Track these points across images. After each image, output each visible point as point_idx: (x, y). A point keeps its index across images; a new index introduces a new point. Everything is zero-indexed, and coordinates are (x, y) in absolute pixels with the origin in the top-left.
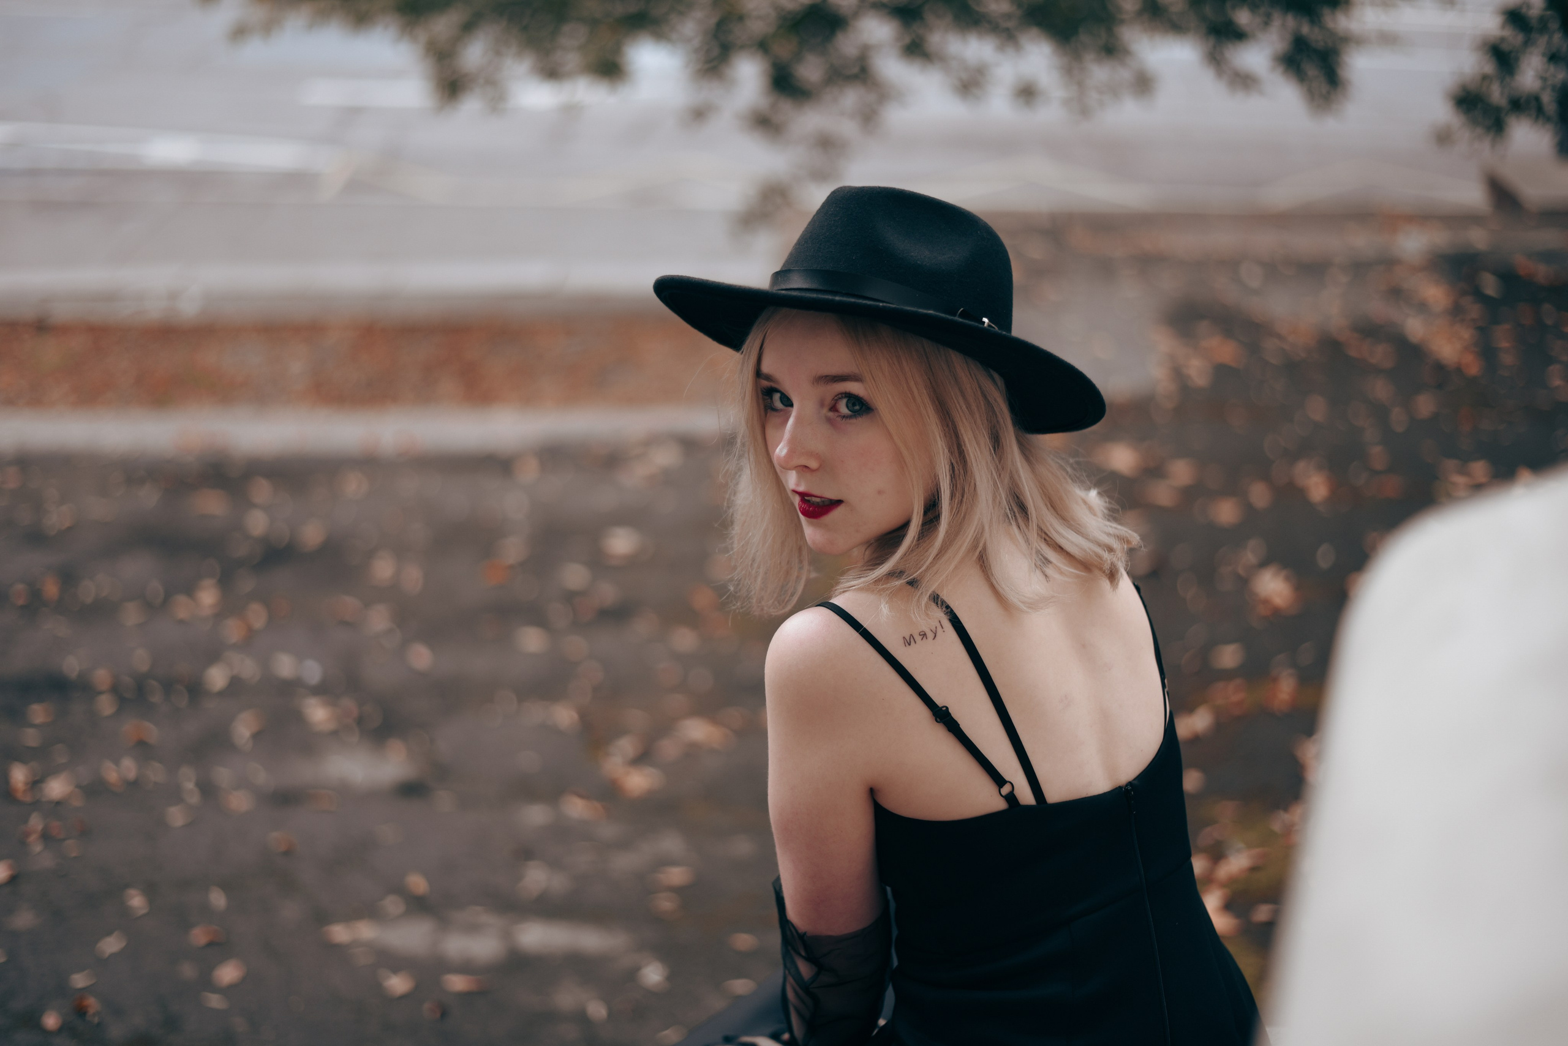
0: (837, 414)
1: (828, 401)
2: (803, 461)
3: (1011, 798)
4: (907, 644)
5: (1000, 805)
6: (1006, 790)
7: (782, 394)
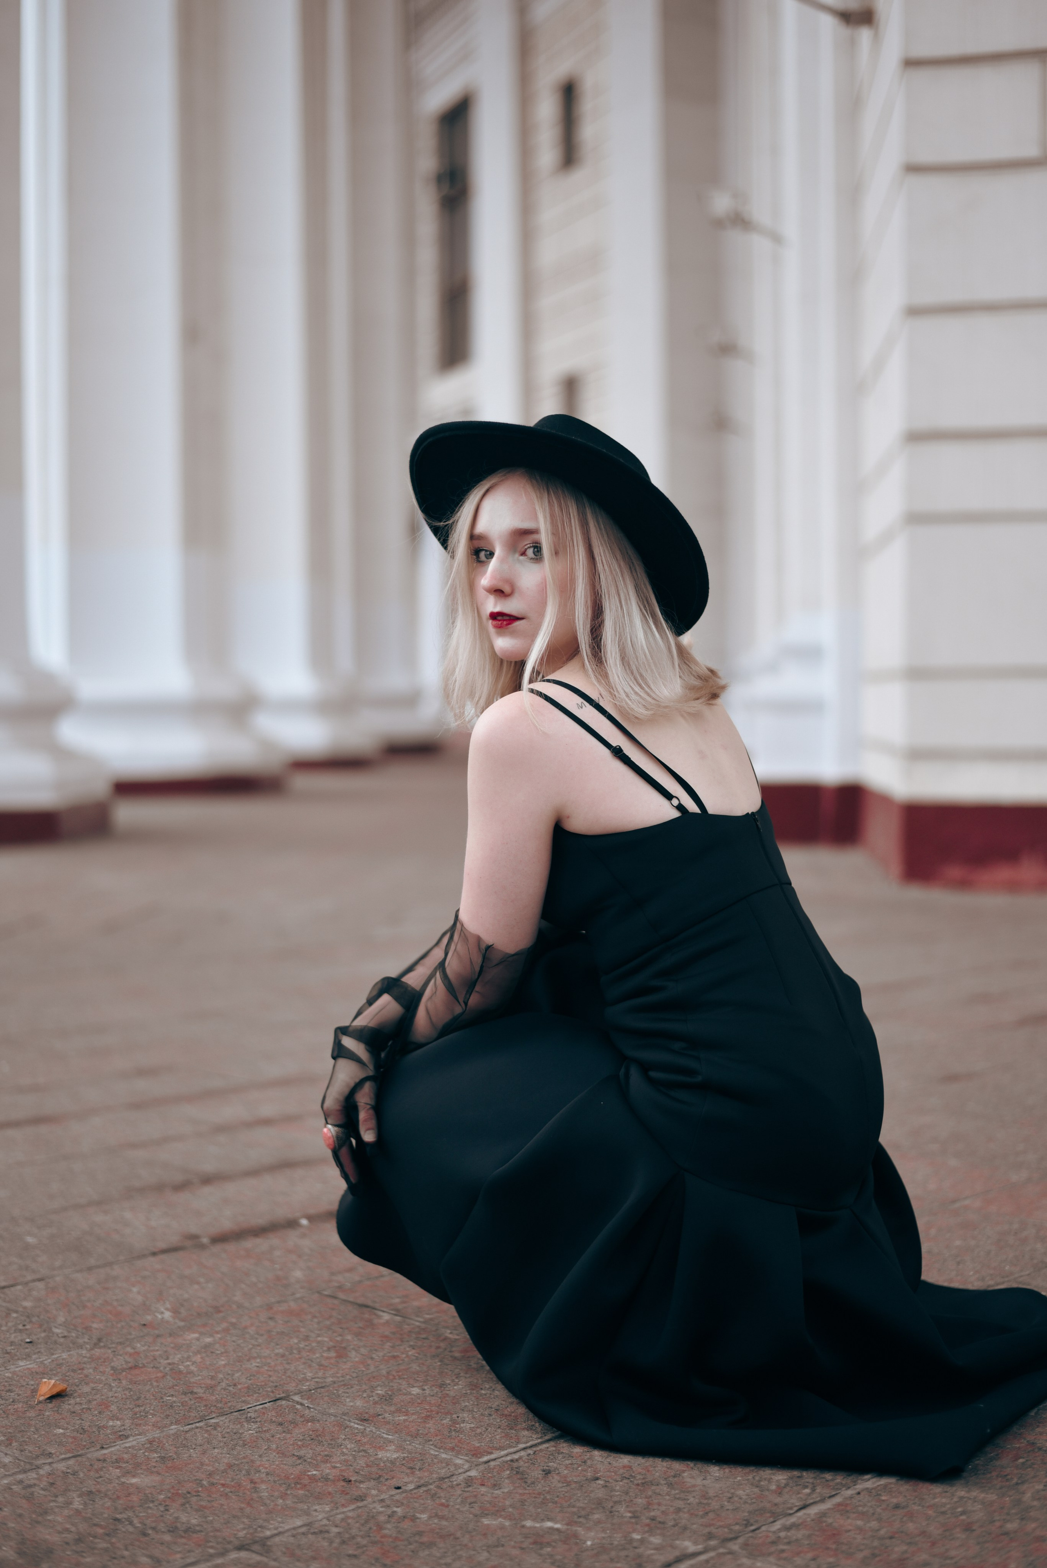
1: (520, 548)
2: (500, 586)
3: (680, 808)
6: (675, 802)
7: (486, 551)
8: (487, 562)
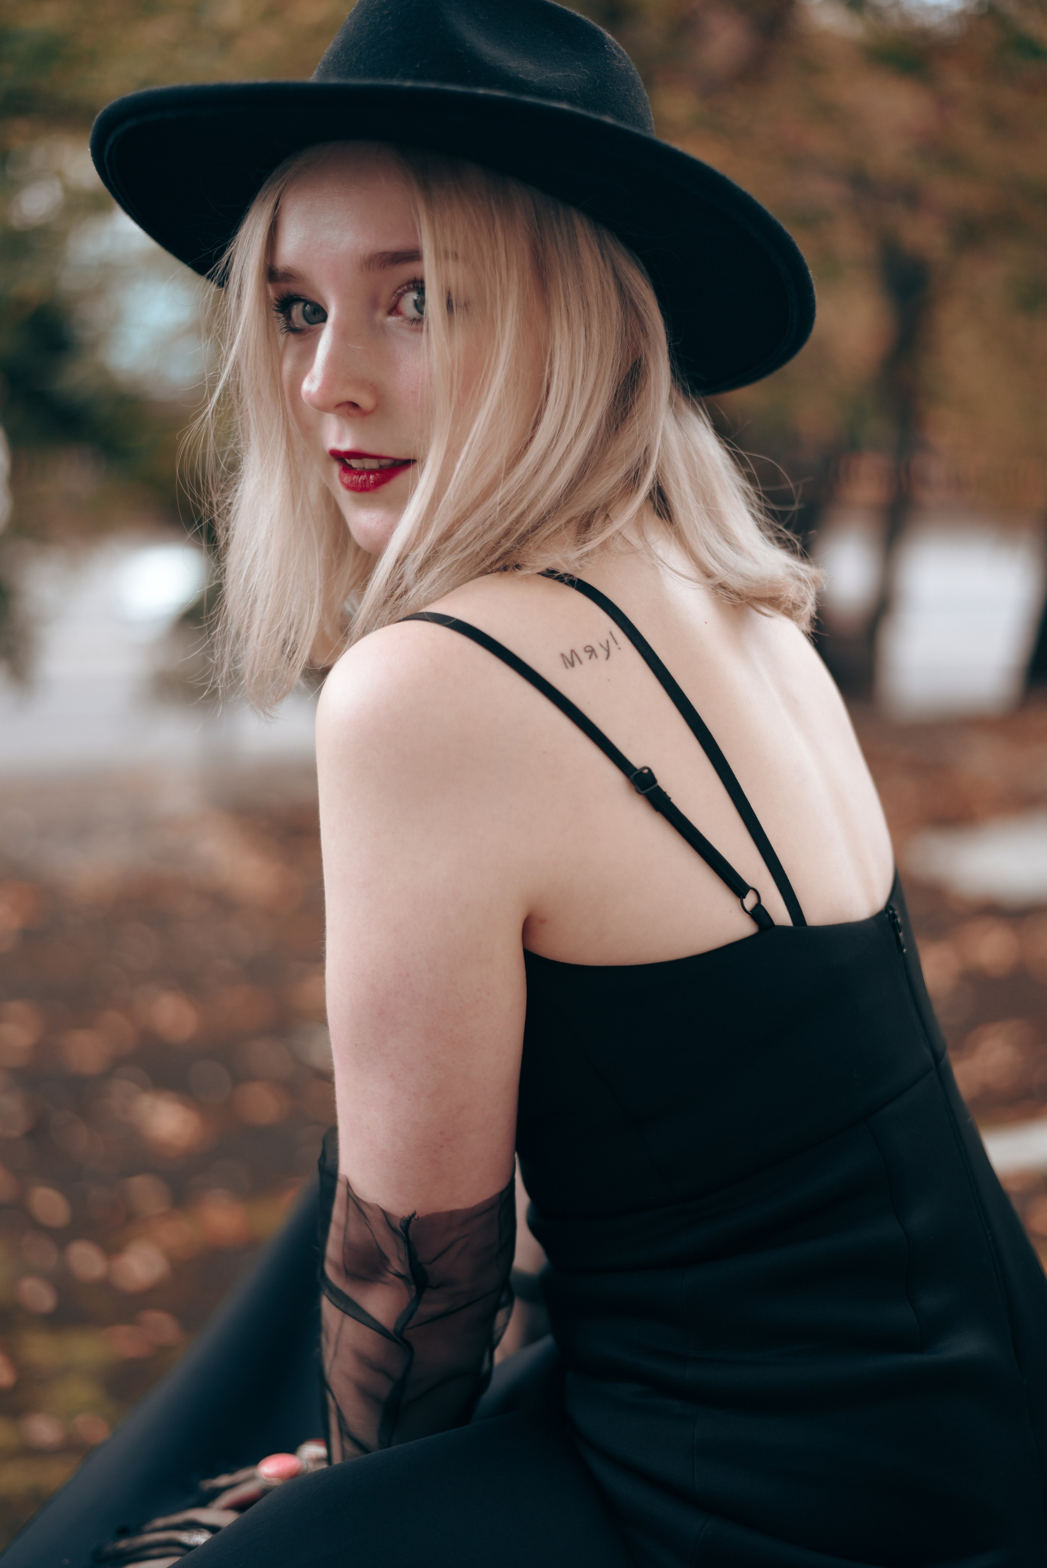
0: (400, 318)
1: (385, 297)
2: (350, 394)
3: (759, 914)
4: (568, 665)
5: (745, 928)
6: (750, 901)
7: (307, 302)
8: (310, 331)
